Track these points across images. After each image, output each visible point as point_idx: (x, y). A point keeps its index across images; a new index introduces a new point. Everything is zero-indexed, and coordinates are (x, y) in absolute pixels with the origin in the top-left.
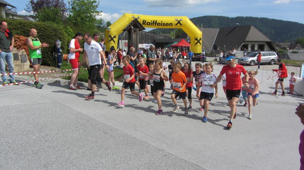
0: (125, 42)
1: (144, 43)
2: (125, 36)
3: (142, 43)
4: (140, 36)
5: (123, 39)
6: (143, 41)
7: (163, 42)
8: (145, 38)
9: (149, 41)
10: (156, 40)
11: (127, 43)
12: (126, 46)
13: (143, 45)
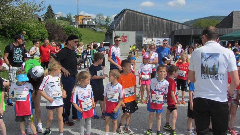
0: (122, 35)
1: (155, 37)
2: (123, 24)
3: (151, 36)
4: (148, 25)
5: (119, 30)
6: (154, 33)
7: (190, 34)
8: (157, 27)
9: (164, 33)
10: (175, 32)
11: (126, 36)
12: (124, 41)
13: (153, 40)
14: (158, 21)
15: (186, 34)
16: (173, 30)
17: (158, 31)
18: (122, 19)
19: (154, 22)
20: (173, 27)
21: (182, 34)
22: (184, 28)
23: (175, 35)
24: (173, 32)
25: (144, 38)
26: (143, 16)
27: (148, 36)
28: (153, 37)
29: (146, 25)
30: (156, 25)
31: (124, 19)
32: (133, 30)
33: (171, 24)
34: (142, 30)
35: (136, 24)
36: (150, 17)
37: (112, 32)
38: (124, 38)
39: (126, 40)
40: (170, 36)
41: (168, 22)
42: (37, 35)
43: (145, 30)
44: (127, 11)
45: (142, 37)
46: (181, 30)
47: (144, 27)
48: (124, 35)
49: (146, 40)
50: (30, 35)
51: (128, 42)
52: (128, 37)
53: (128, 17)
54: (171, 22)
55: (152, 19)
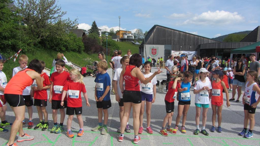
0: (152, 48)
2: (154, 38)
3: (178, 49)
4: (176, 39)
5: (150, 43)
6: (181, 47)
7: (214, 48)
8: (184, 42)
9: (190, 46)
10: (201, 45)
11: (155, 49)
12: (154, 53)
13: (180, 53)
14: (185, 36)
15: (211, 48)
16: (199, 44)
17: (185, 45)
18: (153, 34)
19: (181, 37)
20: (199, 41)
21: (207, 47)
22: (210, 42)
23: (201, 48)
24: (200, 46)
25: (172, 51)
26: (171, 32)
27: (176, 50)
28: (180, 51)
29: (174, 40)
30: (184, 39)
31: (154, 34)
32: (162, 44)
33: (198, 39)
34: (170, 44)
35: (165, 38)
36: (178, 32)
37: (144, 45)
38: (153, 51)
39: (155, 53)
40: (196, 49)
41: (195, 37)
42: (74, 47)
43: (174, 44)
44: (157, 27)
45: (170, 50)
46: (206, 44)
47: (172, 42)
48: (154, 48)
49: (174, 53)
50: (67, 47)
51: (158, 54)
52: (157, 50)
53: (158, 32)
54: (198, 37)
55: (180, 34)
